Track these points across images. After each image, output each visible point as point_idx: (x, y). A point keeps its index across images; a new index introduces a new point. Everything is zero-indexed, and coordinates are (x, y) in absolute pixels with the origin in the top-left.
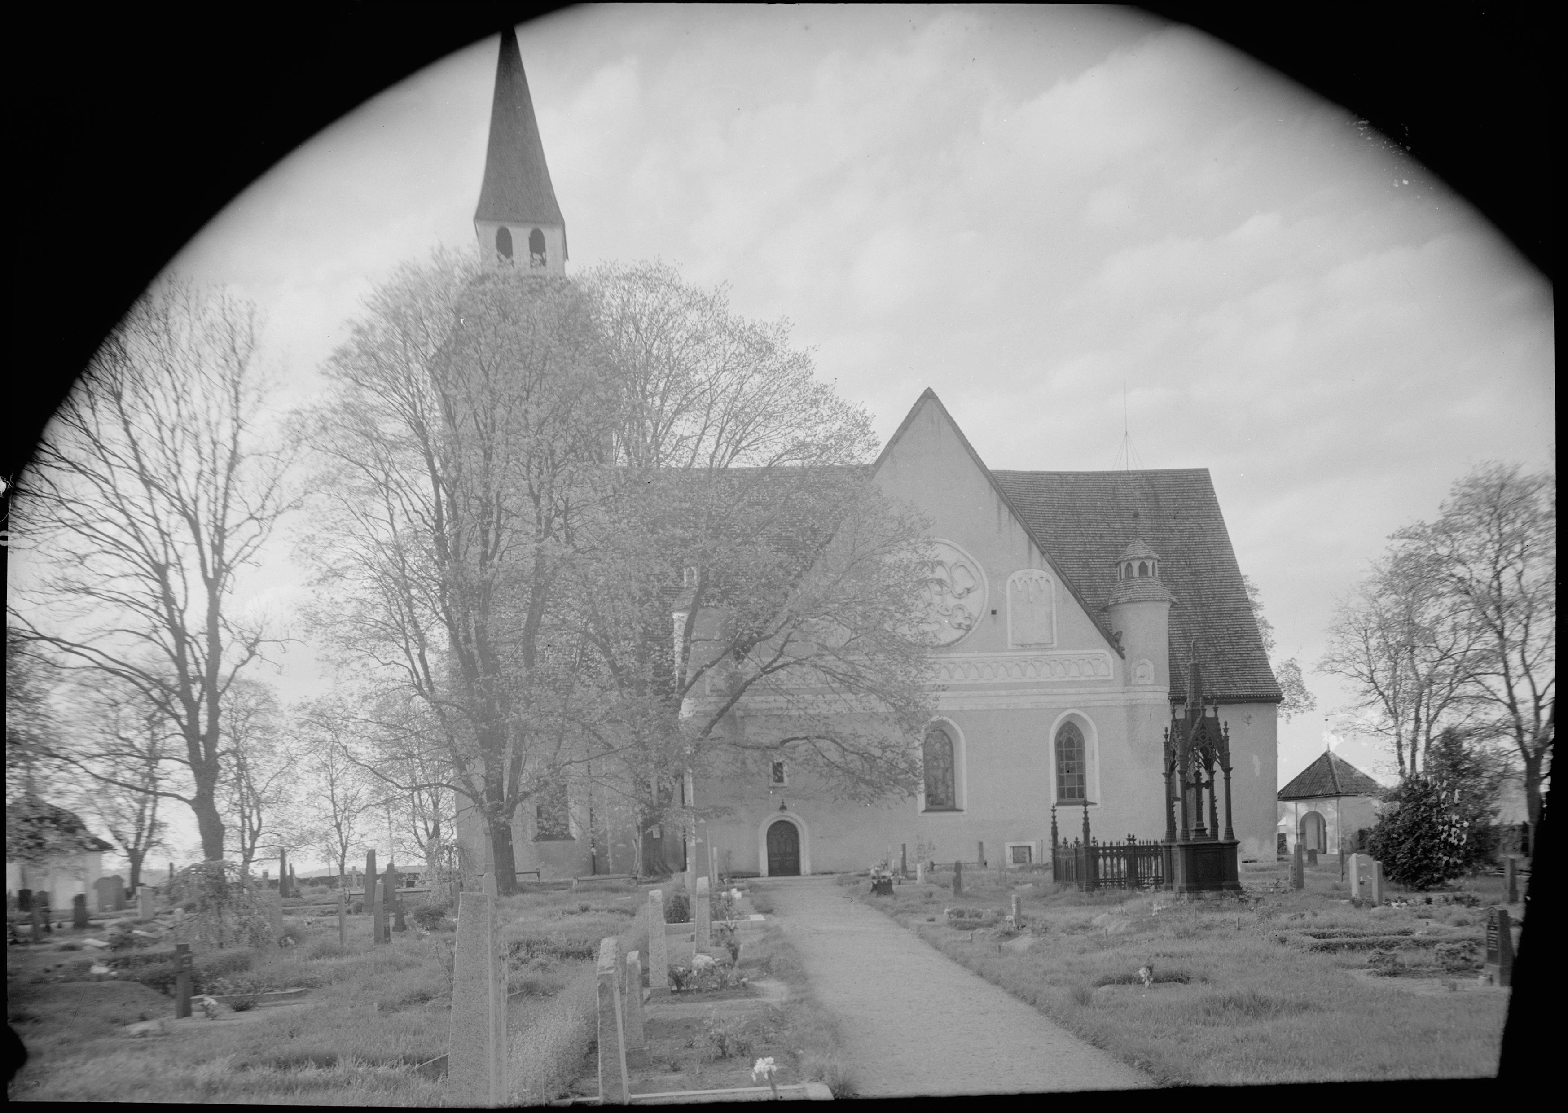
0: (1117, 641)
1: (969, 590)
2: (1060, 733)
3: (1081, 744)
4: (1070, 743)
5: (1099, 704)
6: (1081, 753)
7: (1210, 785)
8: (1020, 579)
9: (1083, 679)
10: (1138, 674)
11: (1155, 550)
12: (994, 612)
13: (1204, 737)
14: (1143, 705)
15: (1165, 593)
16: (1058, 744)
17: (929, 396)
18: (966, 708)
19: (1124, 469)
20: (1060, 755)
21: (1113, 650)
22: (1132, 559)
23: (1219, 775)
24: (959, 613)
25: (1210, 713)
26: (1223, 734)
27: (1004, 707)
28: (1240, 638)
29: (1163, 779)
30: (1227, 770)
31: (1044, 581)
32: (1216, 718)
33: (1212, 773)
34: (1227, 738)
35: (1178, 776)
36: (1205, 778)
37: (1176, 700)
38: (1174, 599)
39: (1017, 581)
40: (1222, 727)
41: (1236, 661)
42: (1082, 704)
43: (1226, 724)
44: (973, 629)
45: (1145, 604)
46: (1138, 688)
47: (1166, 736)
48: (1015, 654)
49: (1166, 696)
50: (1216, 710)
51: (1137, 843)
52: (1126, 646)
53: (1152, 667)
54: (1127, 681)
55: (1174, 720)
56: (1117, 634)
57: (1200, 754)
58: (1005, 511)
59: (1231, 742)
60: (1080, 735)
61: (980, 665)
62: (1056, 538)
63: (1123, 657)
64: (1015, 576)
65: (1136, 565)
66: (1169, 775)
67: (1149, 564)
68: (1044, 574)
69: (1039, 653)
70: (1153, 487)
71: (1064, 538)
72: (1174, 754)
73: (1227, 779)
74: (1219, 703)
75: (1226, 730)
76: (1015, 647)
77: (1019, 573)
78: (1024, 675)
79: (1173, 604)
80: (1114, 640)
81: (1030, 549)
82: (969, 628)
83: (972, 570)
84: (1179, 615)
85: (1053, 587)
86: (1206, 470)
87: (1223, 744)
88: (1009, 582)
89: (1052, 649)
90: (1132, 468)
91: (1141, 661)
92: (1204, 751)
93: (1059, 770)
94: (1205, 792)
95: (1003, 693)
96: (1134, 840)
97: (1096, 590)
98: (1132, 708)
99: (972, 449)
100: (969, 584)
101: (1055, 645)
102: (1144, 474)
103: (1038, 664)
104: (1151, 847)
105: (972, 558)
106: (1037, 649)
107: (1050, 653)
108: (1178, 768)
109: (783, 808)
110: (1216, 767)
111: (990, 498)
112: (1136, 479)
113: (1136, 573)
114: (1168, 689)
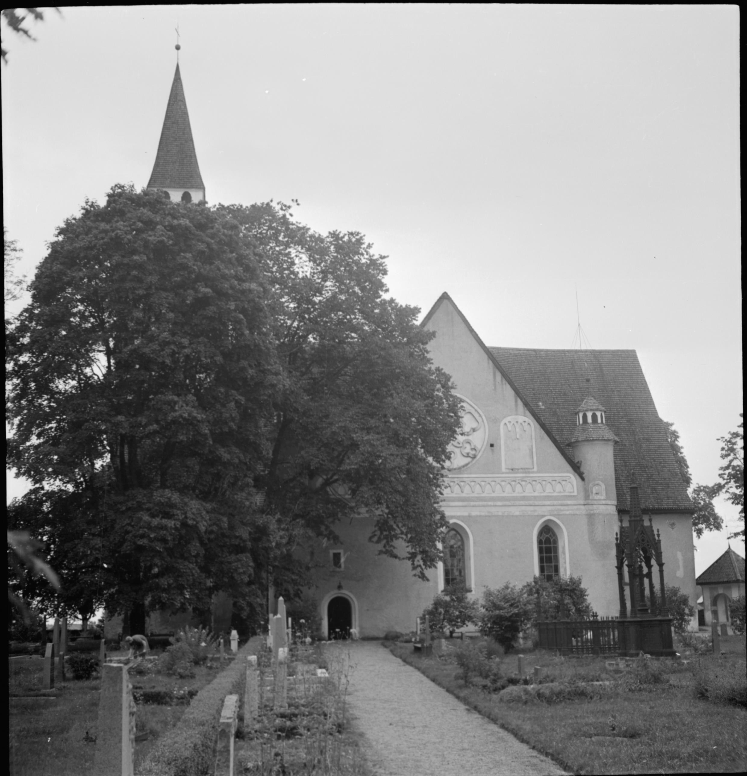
0: (579, 468)
1: (474, 430)
2: (541, 533)
3: (556, 542)
4: (548, 541)
5: (568, 513)
6: (556, 549)
7: (649, 575)
8: (510, 422)
9: (555, 494)
10: (594, 492)
11: (602, 404)
12: (492, 445)
13: (643, 540)
14: (599, 514)
15: (609, 435)
16: (540, 542)
17: (445, 297)
18: (474, 514)
19: (577, 348)
20: (541, 550)
21: (576, 474)
22: (587, 410)
23: (655, 569)
24: (468, 446)
25: (646, 523)
26: (657, 538)
27: (500, 514)
28: (663, 467)
29: (616, 570)
30: (661, 565)
31: (526, 424)
32: (651, 527)
33: (649, 566)
34: (659, 541)
35: (626, 569)
36: (645, 570)
37: (621, 512)
38: (617, 439)
39: (508, 424)
40: (656, 532)
41: (661, 484)
42: (555, 513)
43: (658, 531)
44: (478, 457)
45: (596, 442)
46: (595, 502)
47: (617, 539)
48: (507, 475)
49: (614, 508)
50: (650, 520)
51: (599, 618)
52: (585, 471)
53: (603, 487)
54: (587, 497)
55: (621, 528)
56: (578, 462)
57: (641, 553)
58: (499, 376)
59: (662, 543)
60: (554, 534)
61: (483, 484)
62: (534, 394)
63: (583, 479)
64: (506, 420)
65: (589, 415)
66: (620, 568)
67: (598, 414)
68: (527, 419)
69: (524, 475)
70: (599, 361)
71: (539, 394)
72: (623, 552)
73: (661, 571)
74: (653, 514)
75: (658, 535)
76: (508, 471)
77: (509, 418)
78: (514, 491)
79: (616, 442)
80: (576, 467)
81: (516, 402)
82: (474, 457)
83: (476, 415)
84: (620, 450)
85: (533, 429)
86: (634, 351)
87: (657, 545)
88: (502, 424)
89: (533, 472)
90: (584, 348)
91: (597, 482)
92: (645, 551)
93: (541, 560)
94: (646, 581)
95: (499, 503)
96: (597, 616)
97: (562, 431)
98: (591, 517)
99: (475, 332)
100: (474, 425)
101: (535, 469)
102: (593, 352)
103: (523, 483)
104: (609, 622)
105: (476, 407)
106: (523, 473)
107: (532, 475)
108: (626, 563)
109: (340, 587)
110: (653, 562)
111: (487, 365)
112: (587, 355)
113: (590, 420)
114: (615, 503)
